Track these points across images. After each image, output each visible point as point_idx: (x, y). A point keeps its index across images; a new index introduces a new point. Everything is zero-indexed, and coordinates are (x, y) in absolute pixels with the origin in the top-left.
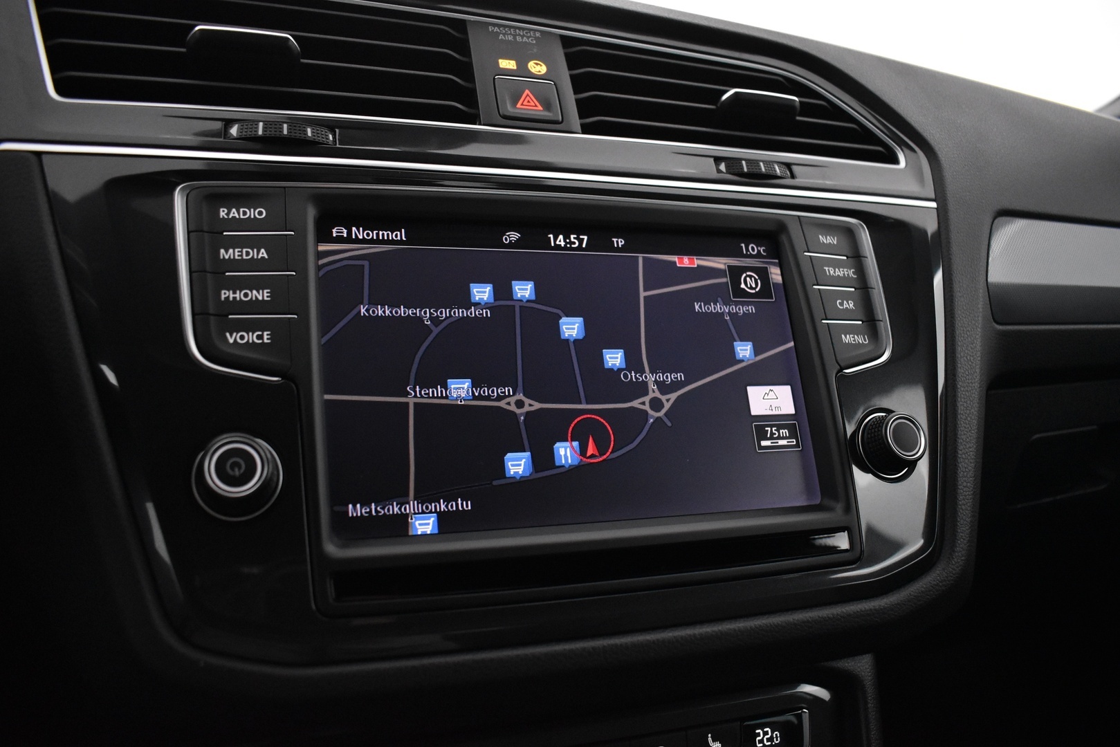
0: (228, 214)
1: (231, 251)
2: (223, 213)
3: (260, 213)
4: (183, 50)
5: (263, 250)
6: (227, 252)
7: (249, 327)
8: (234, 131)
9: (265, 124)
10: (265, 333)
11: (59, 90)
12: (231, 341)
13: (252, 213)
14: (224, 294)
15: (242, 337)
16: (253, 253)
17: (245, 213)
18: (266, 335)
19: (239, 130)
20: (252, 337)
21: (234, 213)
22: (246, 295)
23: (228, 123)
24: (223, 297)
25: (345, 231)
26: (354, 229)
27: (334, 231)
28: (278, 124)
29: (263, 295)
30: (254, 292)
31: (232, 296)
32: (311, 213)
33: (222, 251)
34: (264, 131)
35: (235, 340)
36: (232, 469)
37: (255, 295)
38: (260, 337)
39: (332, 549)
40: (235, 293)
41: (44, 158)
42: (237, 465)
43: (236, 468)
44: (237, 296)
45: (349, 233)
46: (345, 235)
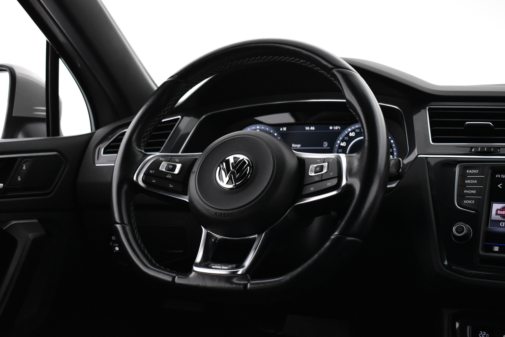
0: (469, 172)
1: (468, 181)
2: (468, 171)
3: (477, 171)
4: (464, 128)
5: (476, 181)
6: (467, 181)
7: (470, 199)
8: (473, 150)
9: (481, 148)
11: (433, 142)
12: (465, 202)
13: (475, 171)
14: (465, 191)
15: (468, 202)
16: (473, 181)
17: (473, 171)
18: (473, 201)
19: (475, 150)
20: (470, 202)
21: (470, 171)
22: (470, 192)
23: (472, 148)
24: (465, 192)
25: (500, 176)
26: (502, 175)
27: (497, 176)
28: (484, 148)
29: (474, 192)
30: (472, 191)
31: (467, 192)
32: (490, 172)
33: (466, 181)
34: (480, 150)
35: (466, 202)
36: (459, 230)
37: (472, 192)
38: (472, 202)
39: (481, 253)
40: (467, 191)
41: (428, 158)
42: (460, 229)
43: (460, 230)
44: (468, 192)
45: (501, 176)
46: (499, 177)
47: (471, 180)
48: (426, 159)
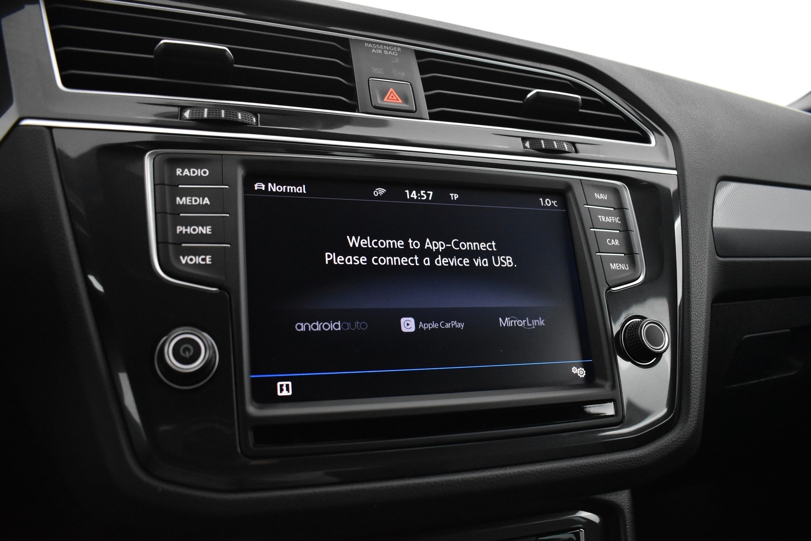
0: (182, 173)
1: (184, 199)
2: (179, 172)
3: (205, 172)
4: (152, 57)
5: (206, 199)
6: (181, 199)
7: (196, 252)
8: (187, 114)
9: (208, 110)
10: (208, 257)
11: (65, 83)
12: (184, 262)
13: (199, 172)
14: (179, 229)
15: (191, 260)
16: (200, 201)
17: (194, 172)
18: (208, 258)
19: (191, 114)
20: (198, 260)
21: (186, 172)
22: (194, 230)
23: (183, 108)
24: (178, 231)
25: (263, 186)
26: (270, 185)
27: (256, 185)
28: (219, 110)
29: (207, 230)
30: (200, 228)
31: (184, 230)
32: (240, 173)
33: (178, 199)
34: (208, 114)
35: (187, 261)
36: (184, 352)
37: (201, 230)
38: (204, 260)
39: (252, 410)
40: (186, 228)
41: (54, 131)
42: (188, 349)
43: (187, 351)
44: (188, 230)
45: (267, 187)
46: (264, 189)
47: (192, 197)
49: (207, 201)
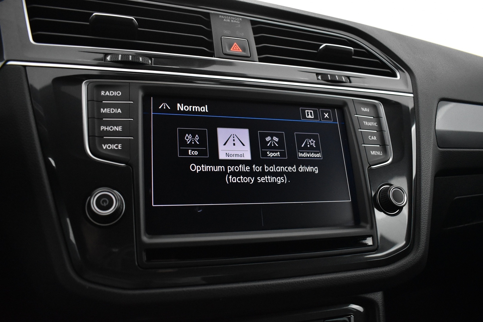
0: (105, 94)
1: (106, 109)
2: (103, 93)
3: (119, 93)
4: (88, 23)
5: (119, 109)
6: (104, 110)
7: (112, 142)
8: (108, 58)
9: (122, 56)
11: (34, 40)
12: (104, 148)
13: (115, 93)
14: (102, 128)
15: (109, 147)
16: (115, 111)
17: (112, 93)
18: (120, 146)
19: (111, 58)
20: (113, 147)
21: (107, 93)
22: (111, 128)
23: (106, 55)
28: (127, 55)
29: (119, 129)
30: (115, 127)
31: (105, 129)
32: (141, 94)
33: (102, 109)
34: (121, 58)
35: (106, 147)
36: (103, 203)
38: (117, 147)
40: (107, 127)
41: (27, 68)
42: (105, 201)
44: (108, 129)
47: (110, 108)
48: (23, 68)
49: (119, 111)
